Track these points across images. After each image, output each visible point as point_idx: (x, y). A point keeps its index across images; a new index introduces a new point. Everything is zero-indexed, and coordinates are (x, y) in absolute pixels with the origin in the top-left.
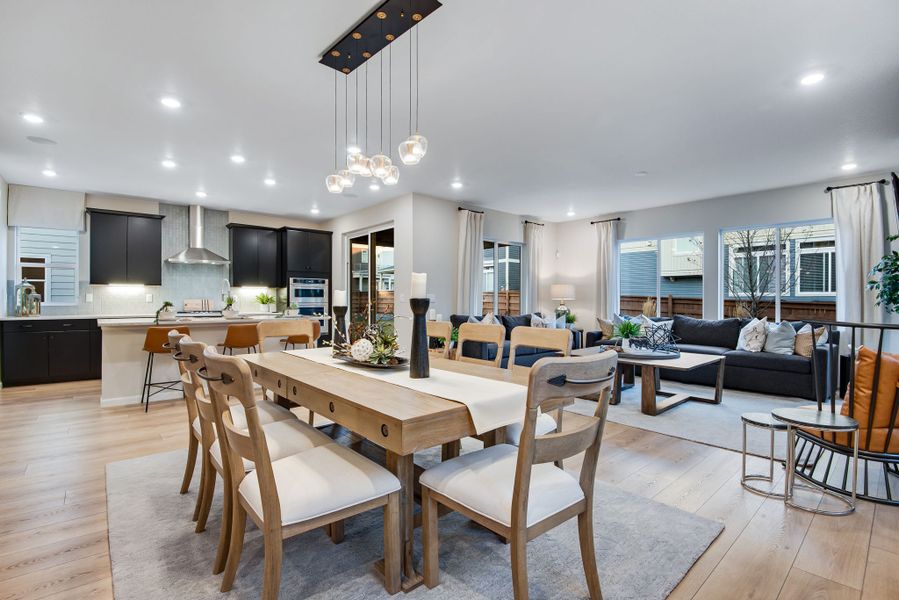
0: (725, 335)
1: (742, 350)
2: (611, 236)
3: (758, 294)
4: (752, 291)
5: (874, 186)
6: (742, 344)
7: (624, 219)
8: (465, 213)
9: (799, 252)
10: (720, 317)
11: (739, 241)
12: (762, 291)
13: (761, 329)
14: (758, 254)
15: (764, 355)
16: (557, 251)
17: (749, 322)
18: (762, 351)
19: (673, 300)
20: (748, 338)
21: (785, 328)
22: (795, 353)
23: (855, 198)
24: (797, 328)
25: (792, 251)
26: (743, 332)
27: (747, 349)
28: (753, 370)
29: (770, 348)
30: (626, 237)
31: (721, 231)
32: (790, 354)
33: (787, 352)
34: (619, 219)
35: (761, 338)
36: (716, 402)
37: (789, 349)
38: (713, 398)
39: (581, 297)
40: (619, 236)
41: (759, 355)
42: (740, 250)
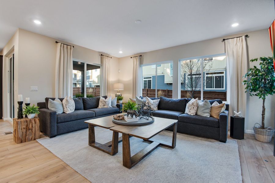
0: (181, 106)
1: (187, 114)
2: (138, 63)
3: (194, 89)
4: (192, 88)
5: (244, 37)
6: (187, 111)
7: (143, 56)
8: (59, 44)
9: (206, 76)
10: (179, 98)
11: (188, 72)
12: (195, 88)
13: (195, 104)
14: (194, 76)
15: (197, 117)
16: (119, 70)
17: (190, 100)
18: (196, 114)
19: (168, 91)
20: (190, 108)
21: (207, 104)
22: (211, 116)
23: (235, 43)
24: (212, 103)
25: (204, 76)
26: (187, 105)
27: (189, 114)
28: (192, 125)
29: (199, 113)
30: (144, 64)
31: (180, 60)
32: (209, 116)
33: (207, 115)
34: (141, 56)
35: (196, 108)
36: (172, 147)
37: (208, 114)
38: (171, 145)
39: (126, 89)
40: (141, 63)
41: (194, 117)
42: (189, 75)
